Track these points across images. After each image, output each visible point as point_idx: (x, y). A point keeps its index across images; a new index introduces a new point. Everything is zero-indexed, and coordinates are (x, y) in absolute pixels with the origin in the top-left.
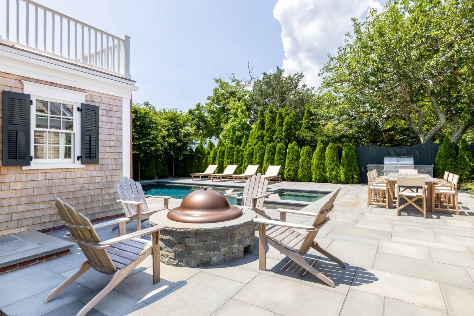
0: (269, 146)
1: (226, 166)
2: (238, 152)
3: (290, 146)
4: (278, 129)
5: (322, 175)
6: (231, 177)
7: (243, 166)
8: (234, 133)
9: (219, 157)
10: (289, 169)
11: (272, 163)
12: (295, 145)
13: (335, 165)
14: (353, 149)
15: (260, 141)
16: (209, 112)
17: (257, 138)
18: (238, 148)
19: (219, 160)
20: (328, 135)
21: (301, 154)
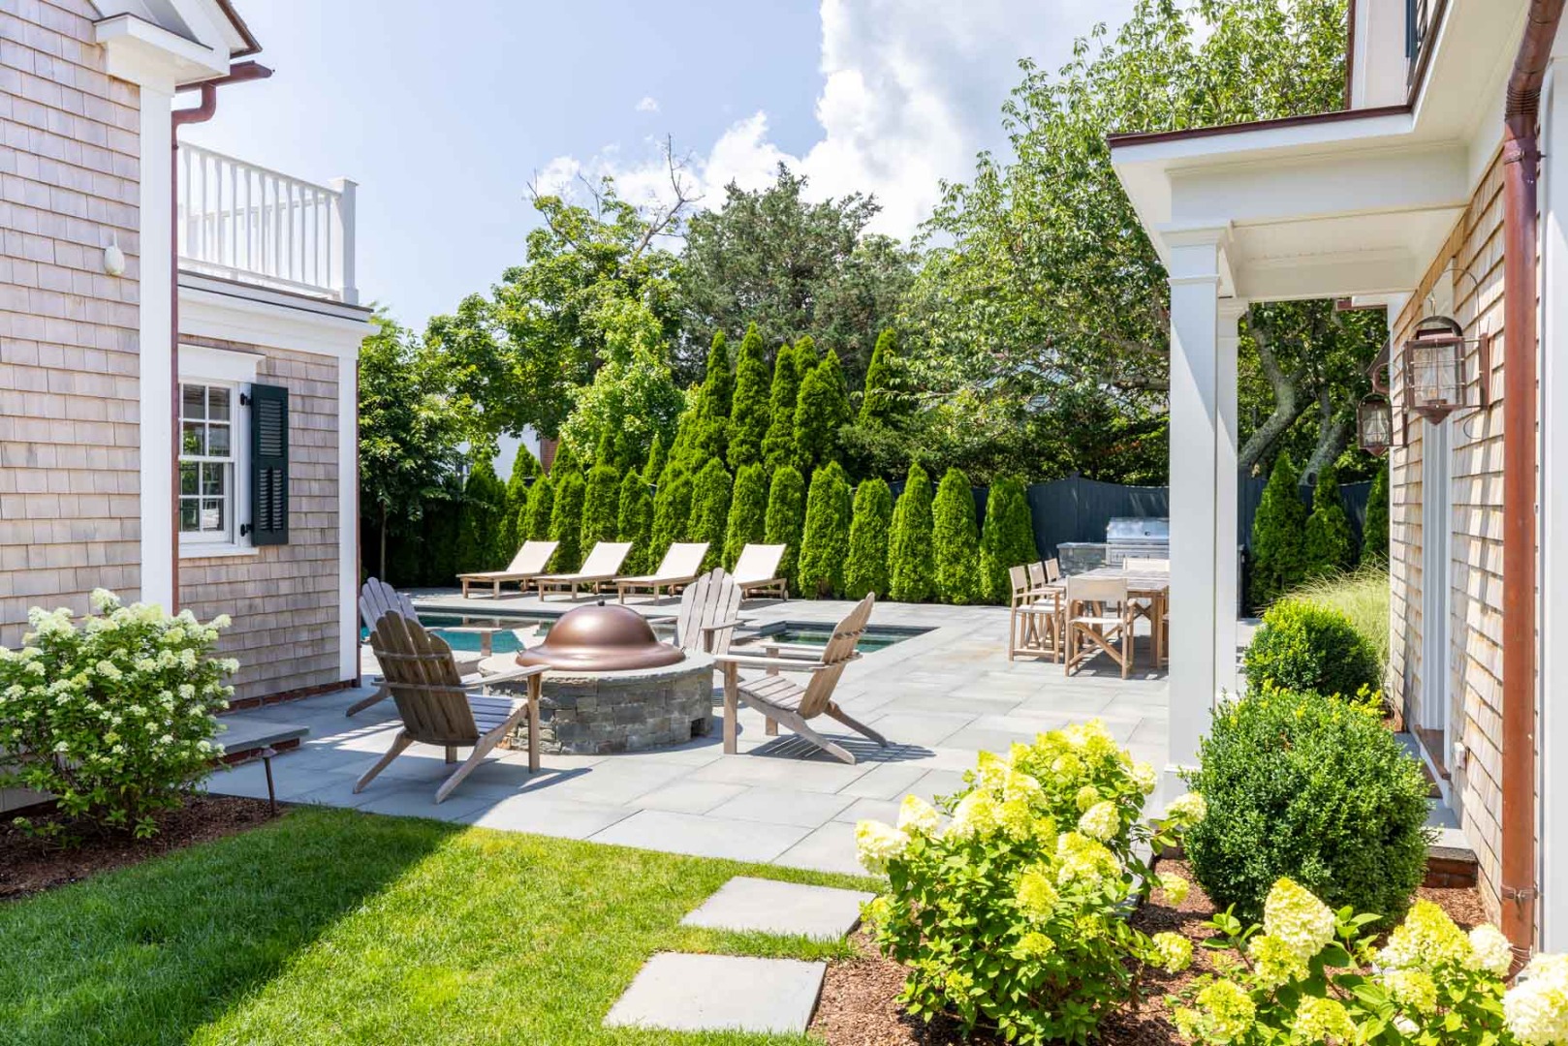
0: (746, 474)
1: (590, 547)
2: (635, 495)
3: (818, 475)
4: (777, 414)
5: (921, 578)
6: (611, 587)
7: (653, 544)
8: (617, 421)
9: (563, 511)
10: (814, 558)
11: (757, 537)
12: (834, 472)
13: (963, 544)
14: (1021, 491)
15: (713, 455)
16: (511, 332)
17: (704, 446)
18: (634, 481)
19: (562, 524)
20: (945, 444)
21: (855, 504)
